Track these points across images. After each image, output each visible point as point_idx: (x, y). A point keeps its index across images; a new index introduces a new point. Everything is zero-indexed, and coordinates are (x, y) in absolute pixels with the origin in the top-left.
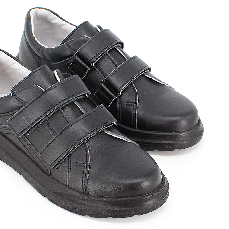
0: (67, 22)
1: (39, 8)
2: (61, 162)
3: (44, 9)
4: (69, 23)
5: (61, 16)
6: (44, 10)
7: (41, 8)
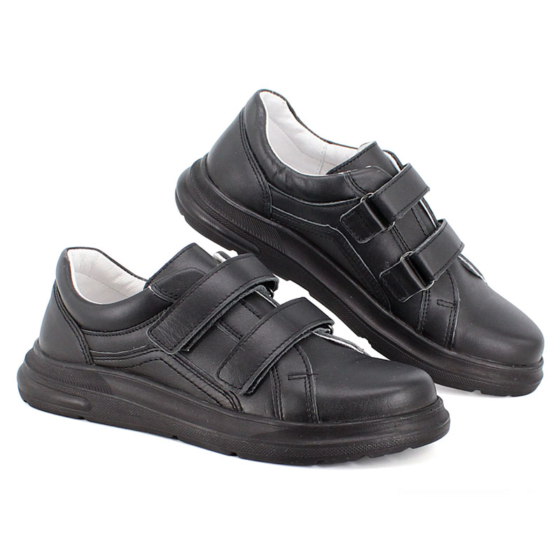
0: (306, 128)
1: (271, 92)
2: (259, 381)
3: (278, 95)
4: (309, 130)
5: (297, 115)
6: (279, 97)
7: (274, 93)
